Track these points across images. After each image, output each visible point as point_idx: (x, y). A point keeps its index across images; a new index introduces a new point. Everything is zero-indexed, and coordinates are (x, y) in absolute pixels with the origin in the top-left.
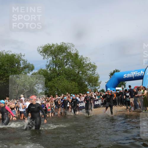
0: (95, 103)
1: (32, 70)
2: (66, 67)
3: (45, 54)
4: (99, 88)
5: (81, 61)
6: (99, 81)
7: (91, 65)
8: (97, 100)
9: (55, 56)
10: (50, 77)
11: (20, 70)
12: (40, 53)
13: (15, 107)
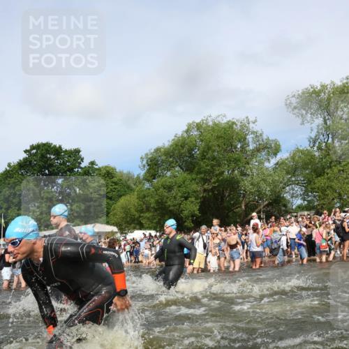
1: (275, 154)
3: (304, 112)
9: (331, 114)
10: (319, 165)
11: (248, 155)
12: (293, 110)
13: (237, 243)
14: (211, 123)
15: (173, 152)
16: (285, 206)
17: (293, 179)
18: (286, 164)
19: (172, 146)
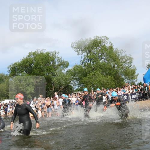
0: (133, 96)
1: (67, 67)
2: (101, 61)
3: (79, 50)
4: (136, 81)
5: (116, 54)
6: (136, 74)
7: (126, 57)
8: (135, 94)
9: (90, 51)
10: (85, 72)
11: (55, 67)
12: (74, 49)
13: (51, 104)
14: (39, 53)
15: (22, 65)
16: (71, 89)
17: (74, 78)
18: (71, 71)
19: (22, 62)
